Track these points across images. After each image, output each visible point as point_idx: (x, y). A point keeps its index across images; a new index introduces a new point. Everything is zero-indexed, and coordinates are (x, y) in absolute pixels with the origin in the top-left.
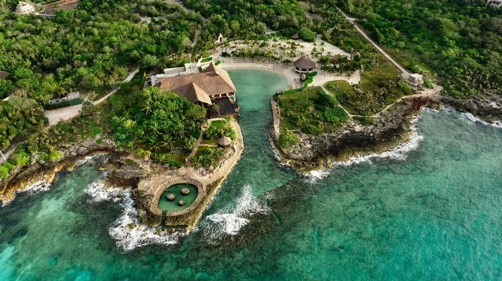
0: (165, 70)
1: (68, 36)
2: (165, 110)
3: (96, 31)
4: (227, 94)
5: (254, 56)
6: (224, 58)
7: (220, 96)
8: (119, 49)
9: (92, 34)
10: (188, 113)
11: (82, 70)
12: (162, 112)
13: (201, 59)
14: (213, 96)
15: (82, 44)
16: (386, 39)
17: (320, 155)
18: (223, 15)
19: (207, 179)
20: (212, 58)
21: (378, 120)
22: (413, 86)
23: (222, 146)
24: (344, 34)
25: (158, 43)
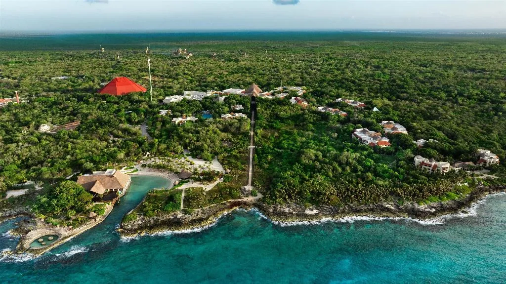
0: (93, 172)
1: (52, 147)
3: (70, 145)
4: (118, 190)
5: (159, 167)
6: (142, 168)
7: (114, 190)
8: (76, 158)
9: (67, 147)
10: (79, 197)
11: (44, 169)
12: (65, 195)
13: (126, 167)
14: (109, 190)
15: (57, 152)
16: (259, 162)
17: (141, 228)
18: (160, 140)
19: (67, 234)
20: (133, 168)
21: (197, 212)
22: (244, 193)
23: (89, 218)
24: (235, 157)
25: (103, 156)
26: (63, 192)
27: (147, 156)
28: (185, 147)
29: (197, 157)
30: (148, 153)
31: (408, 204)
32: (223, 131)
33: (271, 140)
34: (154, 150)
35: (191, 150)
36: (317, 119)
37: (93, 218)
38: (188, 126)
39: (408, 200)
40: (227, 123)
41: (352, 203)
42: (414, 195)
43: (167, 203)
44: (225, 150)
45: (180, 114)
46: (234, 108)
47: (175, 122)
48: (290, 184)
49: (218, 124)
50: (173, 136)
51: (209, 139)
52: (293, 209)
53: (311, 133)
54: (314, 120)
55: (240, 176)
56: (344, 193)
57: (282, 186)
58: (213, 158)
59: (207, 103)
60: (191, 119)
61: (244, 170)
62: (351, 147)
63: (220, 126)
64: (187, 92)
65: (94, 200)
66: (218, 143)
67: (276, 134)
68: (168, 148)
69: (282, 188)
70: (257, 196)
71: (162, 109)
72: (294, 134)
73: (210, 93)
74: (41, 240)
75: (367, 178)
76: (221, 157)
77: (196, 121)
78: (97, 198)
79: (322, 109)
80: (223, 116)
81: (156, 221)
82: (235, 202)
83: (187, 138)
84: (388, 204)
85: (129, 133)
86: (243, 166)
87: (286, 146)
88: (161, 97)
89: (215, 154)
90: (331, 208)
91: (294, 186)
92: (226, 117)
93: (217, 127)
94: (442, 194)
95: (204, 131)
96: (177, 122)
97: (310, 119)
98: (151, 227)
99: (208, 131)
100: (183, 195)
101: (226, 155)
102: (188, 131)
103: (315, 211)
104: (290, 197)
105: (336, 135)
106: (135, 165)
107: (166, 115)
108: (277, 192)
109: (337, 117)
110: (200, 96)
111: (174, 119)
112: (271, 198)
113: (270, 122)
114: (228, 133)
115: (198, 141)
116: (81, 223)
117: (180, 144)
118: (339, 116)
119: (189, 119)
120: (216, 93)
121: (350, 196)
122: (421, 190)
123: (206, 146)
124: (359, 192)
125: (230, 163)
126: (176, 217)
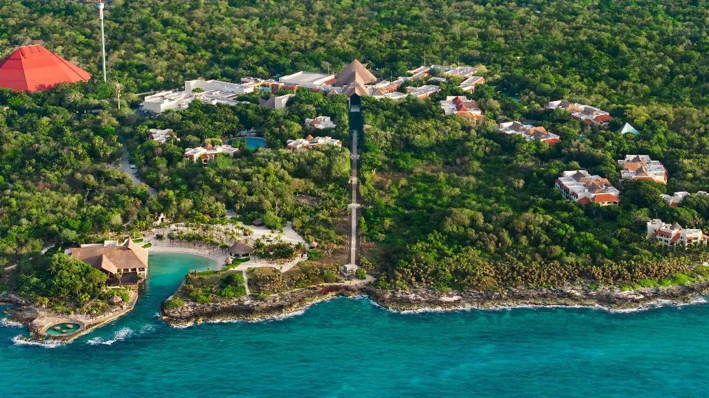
0: (82, 246)
2: (68, 271)
3: (14, 202)
4: (137, 269)
5: (191, 240)
6: (157, 241)
7: (130, 271)
8: (37, 223)
9: (9, 205)
10: (89, 276)
12: (65, 273)
14: (122, 270)
16: (368, 231)
17: (195, 316)
18: (177, 191)
19: (91, 321)
21: (272, 298)
22: (344, 276)
23: (112, 304)
24: (325, 222)
25: (83, 219)
27: (160, 221)
28: (230, 206)
29: (254, 222)
30: (162, 216)
31: (603, 289)
32: (295, 174)
33: (392, 192)
34: (174, 211)
35: (240, 212)
36: (491, 151)
38: (225, 165)
39: (607, 283)
40: (302, 160)
41: (515, 287)
42: (619, 276)
43: (222, 287)
44: (304, 210)
45: (195, 139)
46: (311, 124)
47: (191, 157)
48: (419, 261)
49: (284, 161)
50: (201, 185)
51: (272, 190)
52: (422, 295)
53: (473, 179)
54: (485, 152)
55: (335, 252)
56: (506, 275)
57: (407, 263)
58: (283, 223)
59: (250, 111)
60: (226, 151)
61: (340, 243)
62: (544, 206)
63: (290, 166)
64: (193, 84)
65: (109, 283)
66: (290, 199)
67: (403, 182)
68: (195, 206)
69: (406, 267)
70: (365, 278)
71: (154, 126)
72: (440, 181)
73: (250, 86)
74: (59, 328)
75: (551, 253)
76: (297, 222)
77: (236, 155)
78: (112, 280)
79: (511, 128)
80: (292, 143)
81: (214, 308)
82: (331, 286)
83: (228, 188)
84: (573, 289)
85: (107, 179)
86: (340, 238)
87: (420, 203)
89: (287, 218)
90: (480, 294)
91: (426, 264)
92: (298, 147)
93: (283, 167)
94: (666, 276)
95: (260, 176)
96: (196, 156)
97: (477, 149)
98: (210, 315)
99: (267, 175)
100: (245, 278)
101: (307, 218)
102: (225, 174)
103: (456, 298)
104: (419, 279)
105: (522, 182)
106: (144, 236)
107: (167, 141)
108: (397, 273)
109: (534, 147)
110: (227, 93)
111: (189, 151)
112: (388, 280)
113: (392, 156)
114: (307, 180)
115: (251, 194)
116: (103, 310)
117: (217, 200)
118: (538, 145)
119: (219, 150)
120: (264, 85)
121: (514, 279)
122: (629, 269)
123: (267, 203)
124: (531, 273)
125: (316, 233)
126: (243, 305)
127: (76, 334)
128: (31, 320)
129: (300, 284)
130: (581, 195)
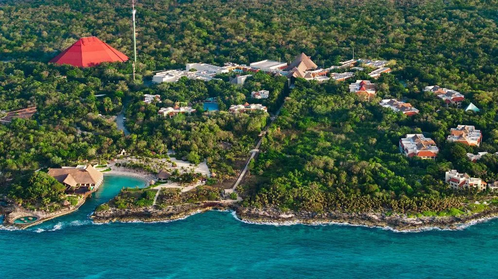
0: (63, 167)
1: (11, 139)
2: (41, 183)
3: (32, 137)
4: (90, 185)
7: (85, 185)
8: (41, 151)
9: (29, 139)
10: (53, 186)
11: (9, 161)
12: (39, 184)
13: (97, 165)
14: (80, 185)
15: (18, 145)
16: (254, 168)
17: (113, 217)
18: (140, 136)
19: (45, 216)
20: (106, 166)
21: (168, 208)
22: (222, 196)
23: (63, 206)
24: (229, 162)
25: (71, 151)
26: (37, 181)
27: (122, 154)
28: (170, 147)
29: (183, 158)
30: (124, 151)
31: (395, 215)
32: (223, 128)
33: (284, 143)
34: (132, 148)
35: (177, 150)
36: (366, 118)
37: (68, 206)
38: (179, 120)
39: (400, 211)
40: (232, 118)
41: (334, 211)
42: (409, 208)
43: (139, 199)
44: (219, 152)
45: (170, 101)
46: (254, 96)
47: (162, 113)
48: (274, 190)
49: (219, 119)
50: (157, 132)
51: (201, 138)
52: (269, 213)
53: (343, 137)
54: (361, 119)
55: (225, 181)
56: (331, 202)
57: (266, 190)
58: (201, 161)
59: (216, 85)
60: (186, 111)
61: (233, 175)
63: (222, 122)
64: (191, 66)
65: (67, 192)
66: (211, 144)
67: (294, 136)
68: (148, 146)
69: (265, 193)
70: (236, 199)
71: (148, 93)
72: (320, 137)
73: (227, 69)
74: (23, 219)
75: (368, 189)
76: (210, 160)
77: (192, 113)
78: (69, 190)
79: (388, 103)
80: (233, 107)
81: (127, 213)
82: (211, 203)
83: (173, 135)
84: (374, 214)
85: (101, 126)
86: (234, 172)
87: (298, 151)
88: (149, 73)
89: (204, 157)
90: (309, 214)
91: (278, 192)
92: (236, 110)
93: (218, 123)
94: (444, 210)
95: (196, 128)
96: (165, 114)
97: (356, 117)
98: (122, 217)
99: (203, 127)
100: (157, 194)
101: (218, 158)
102: (175, 126)
103: (290, 216)
104: (270, 202)
105: (374, 141)
106: (108, 163)
107: (152, 103)
108: (257, 197)
109: (395, 117)
110: (211, 72)
111: (162, 110)
112: (250, 201)
113: (298, 119)
114: (230, 132)
115: (186, 139)
116: (56, 209)
117: (164, 142)
119: (182, 110)
120: (237, 68)
121: (335, 205)
122: (418, 203)
123: (195, 146)
124: (348, 202)
125: (219, 167)
126: (147, 211)
127: (32, 223)
128: (9, 213)
129: (190, 200)
130: (410, 151)
